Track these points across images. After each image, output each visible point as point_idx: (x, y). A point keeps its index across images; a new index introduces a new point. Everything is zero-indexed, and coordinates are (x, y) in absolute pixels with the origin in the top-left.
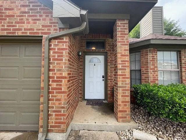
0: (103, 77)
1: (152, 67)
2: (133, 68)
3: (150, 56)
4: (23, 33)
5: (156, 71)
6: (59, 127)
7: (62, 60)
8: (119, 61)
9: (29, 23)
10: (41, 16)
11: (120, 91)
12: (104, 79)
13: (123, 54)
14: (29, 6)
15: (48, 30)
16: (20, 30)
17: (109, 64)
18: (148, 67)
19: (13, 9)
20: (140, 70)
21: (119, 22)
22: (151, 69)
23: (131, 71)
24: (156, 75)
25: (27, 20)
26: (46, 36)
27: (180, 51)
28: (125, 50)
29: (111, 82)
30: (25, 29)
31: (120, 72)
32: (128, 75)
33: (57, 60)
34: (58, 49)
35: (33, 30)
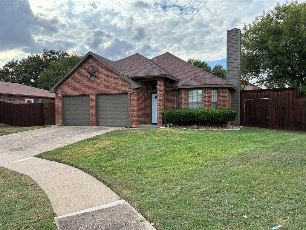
1: (184, 101)
3: (183, 94)
5: (187, 103)
6: (134, 123)
7: (135, 100)
10: (127, 85)
14: (124, 82)
16: (121, 91)
18: (182, 101)
20: (180, 103)
21: (159, 81)
25: (123, 87)
26: (129, 92)
27: (202, 90)
30: (123, 90)
33: (133, 101)
34: (133, 97)
35: (125, 90)
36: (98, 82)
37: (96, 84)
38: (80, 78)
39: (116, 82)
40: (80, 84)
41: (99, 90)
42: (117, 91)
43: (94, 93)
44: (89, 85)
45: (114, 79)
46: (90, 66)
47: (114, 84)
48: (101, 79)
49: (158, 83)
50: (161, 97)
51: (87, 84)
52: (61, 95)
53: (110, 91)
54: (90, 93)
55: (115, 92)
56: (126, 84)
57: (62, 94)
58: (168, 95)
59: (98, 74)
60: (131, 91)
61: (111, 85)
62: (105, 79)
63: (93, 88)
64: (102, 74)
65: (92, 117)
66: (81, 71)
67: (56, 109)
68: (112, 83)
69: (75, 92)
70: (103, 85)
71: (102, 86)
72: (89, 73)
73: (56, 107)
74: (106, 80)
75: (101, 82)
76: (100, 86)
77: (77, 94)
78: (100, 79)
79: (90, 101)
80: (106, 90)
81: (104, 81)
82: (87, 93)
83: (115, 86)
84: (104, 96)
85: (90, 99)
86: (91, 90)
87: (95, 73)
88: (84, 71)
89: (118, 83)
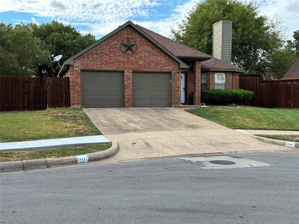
0: (184, 89)
1: (212, 82)
2: (203, 83)
3: (211, 75)
4: (166, 70)
5: (214, 84)
6: (179, 103)
7: (179, 80)
8: (197, 80)
9: (167, 67)
10: (172, 64)
11: (197, 92)
12: (184, 90)
13: (198, 77)
14: (167, 60)
15: (174, 69)
17: (188, 80)
18: (210, 82)
19: (162, 61)
20: (206, 84)
21: (197, 62)
22: (211, 83)
23: (201, 84)
24: (214, 87)
25: (167, 65)
26: (174, 72)
27: (226, 73)
28: (199, 75)
29: (189, 91)
30: (166, 69)
31: (197, 85)
32: (200, 86)
33: (178, 80)
34: (178, 76)
35: (169, 69)
36: (137, 58)
37: (133, 59)
38: (110, 50)
39: (159, 59)
40: (110, 58)
41: (138, 67)
42: (160, 69)
43: (130, 70)
44: (124, 60)
45: (156, 56)
46: (125, 37)
47: (156, 62)
48: (140, 54)
49: (197, 64)
50: (199, 78)
51: (121, 59)
52: (79, 69)
53: (152, 69)
54: (126, 70)
55: (157, 70)
56: (170, 63)
57: (82, 67)
58: (191, 76)
59: (137, 48)
60: (175, 70)
61: (153, 62)
62: (145, 55)
63: (130, 64)
64: (142, 49)
65: (128, 97)
66: (112, 42)
67: (71, 87)
68: (154, 60)
69: (103, 66)
70: (143, 62)
71: (141, 62)
72: (123, 45)
73: (71, 84)
74: (147, 57)
75: (140, 58)
76: (139, 62)
77: (106, 69)
78: (138, 54)
79: (126, 78)
80: (146, 67)
81: (143, 57)
82: (122, 69)
83: (157, 64)
84: (140, 74)
85: (126, 77)
86: (128, 66)
87: (132, 46)
88: (116, 42)
89: (160, 61)
